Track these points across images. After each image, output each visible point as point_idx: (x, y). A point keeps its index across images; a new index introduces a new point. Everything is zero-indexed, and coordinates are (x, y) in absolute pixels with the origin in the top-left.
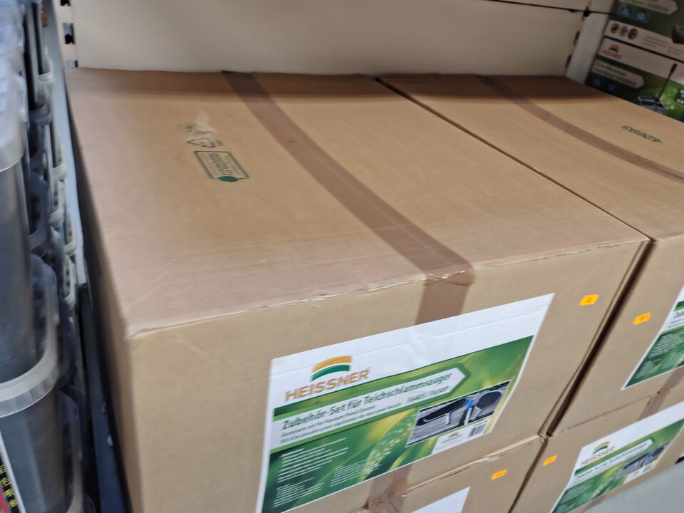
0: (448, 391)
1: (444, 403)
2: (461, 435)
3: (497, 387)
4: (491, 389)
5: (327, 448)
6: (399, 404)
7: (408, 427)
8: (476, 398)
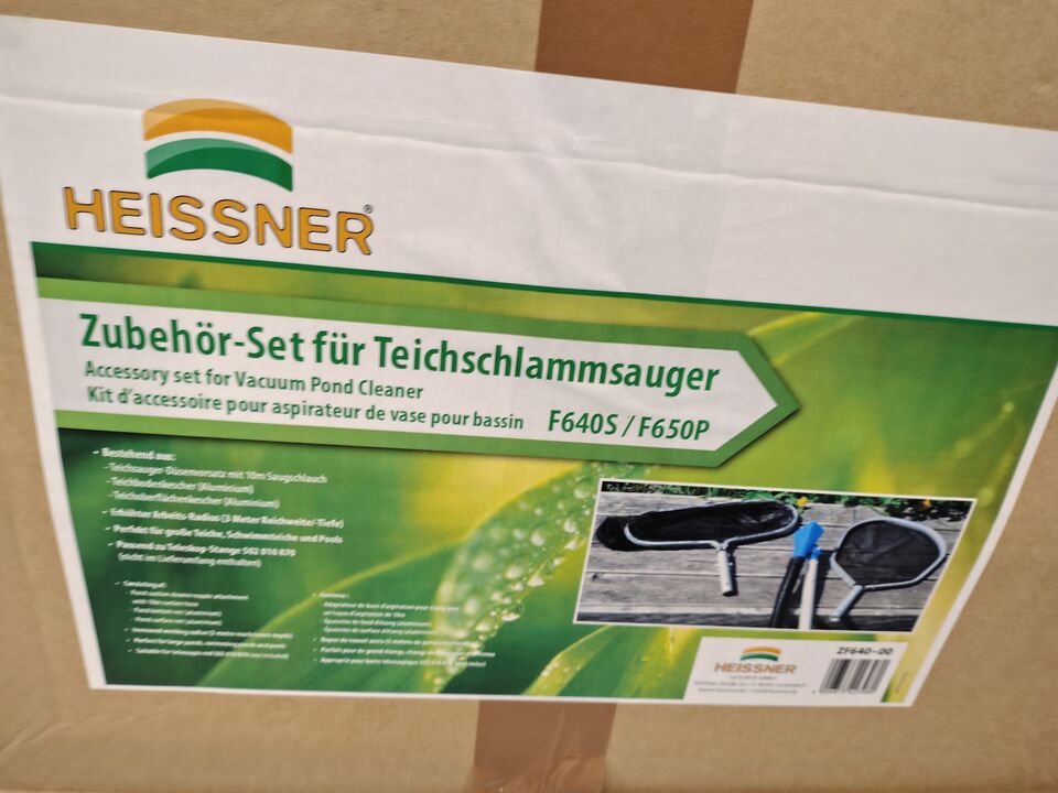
0: (710, 443)
1: (701, 492)
2: (791, 669)
3: (919, 510)
4: (895, 509)
5: (262, 490)
6: (519, 423)
7: (568, 537)
8: (834, 525)
